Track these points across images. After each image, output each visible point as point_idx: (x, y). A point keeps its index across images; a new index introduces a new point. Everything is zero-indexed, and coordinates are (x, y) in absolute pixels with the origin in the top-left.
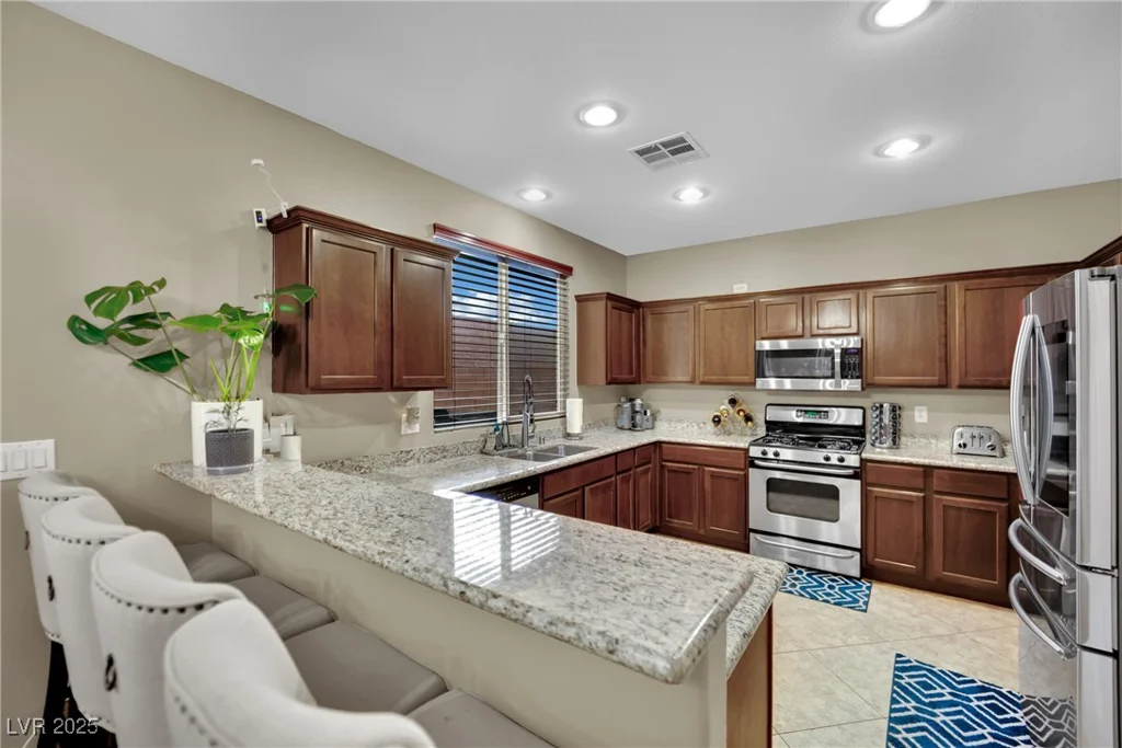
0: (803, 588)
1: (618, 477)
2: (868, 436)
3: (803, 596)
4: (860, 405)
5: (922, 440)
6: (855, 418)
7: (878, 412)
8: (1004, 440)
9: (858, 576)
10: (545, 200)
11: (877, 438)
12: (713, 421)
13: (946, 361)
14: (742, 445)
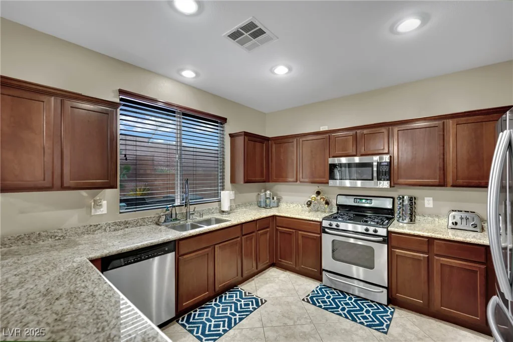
0: (349, 312)
1: (243, 238)
2: (396, 215)
3: (347, 318)
4: (391, 196)
5: (430, 218)
6: (388, 204)
7: (401, 201)
8: (483, 220)
9: (386, 304)
10: (194, 78)
11: (400, 217)
12: (307, 204)
13: (444, 170)
14: (318, 219)
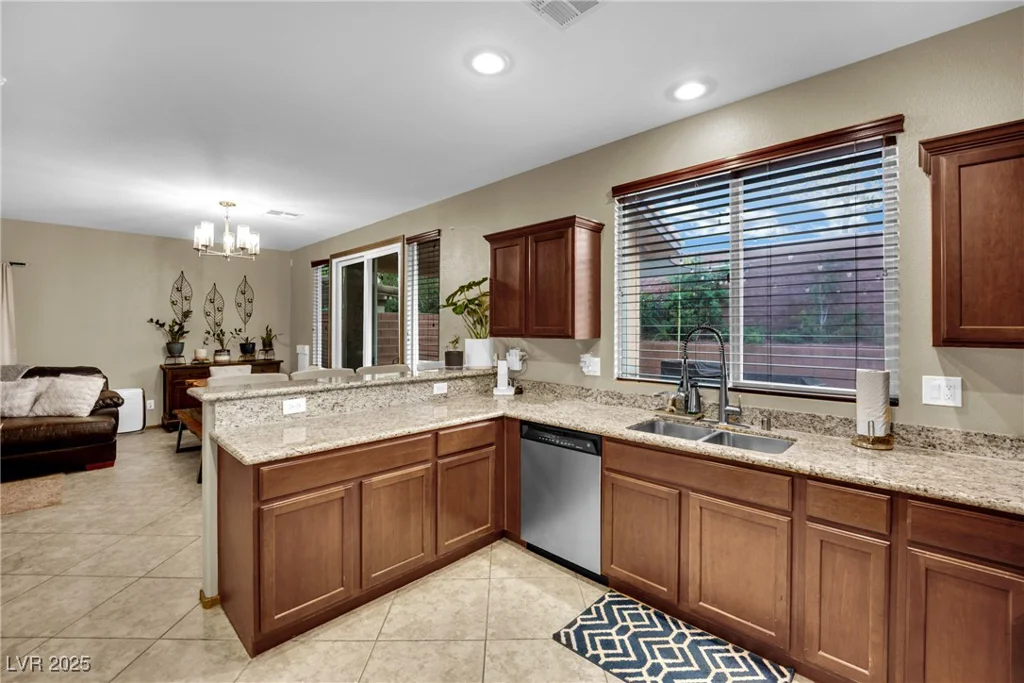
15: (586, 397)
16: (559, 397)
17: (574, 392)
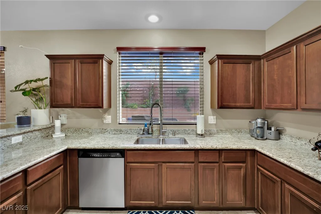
15: (105, 132)
16: (90, 134)
17: (99, 131)
